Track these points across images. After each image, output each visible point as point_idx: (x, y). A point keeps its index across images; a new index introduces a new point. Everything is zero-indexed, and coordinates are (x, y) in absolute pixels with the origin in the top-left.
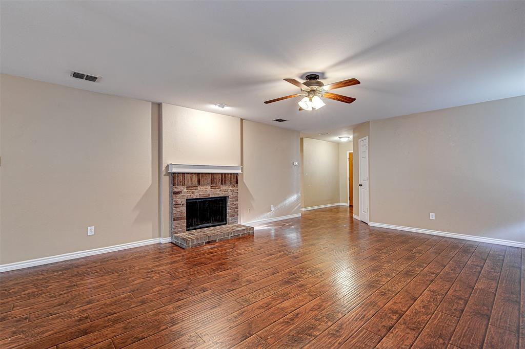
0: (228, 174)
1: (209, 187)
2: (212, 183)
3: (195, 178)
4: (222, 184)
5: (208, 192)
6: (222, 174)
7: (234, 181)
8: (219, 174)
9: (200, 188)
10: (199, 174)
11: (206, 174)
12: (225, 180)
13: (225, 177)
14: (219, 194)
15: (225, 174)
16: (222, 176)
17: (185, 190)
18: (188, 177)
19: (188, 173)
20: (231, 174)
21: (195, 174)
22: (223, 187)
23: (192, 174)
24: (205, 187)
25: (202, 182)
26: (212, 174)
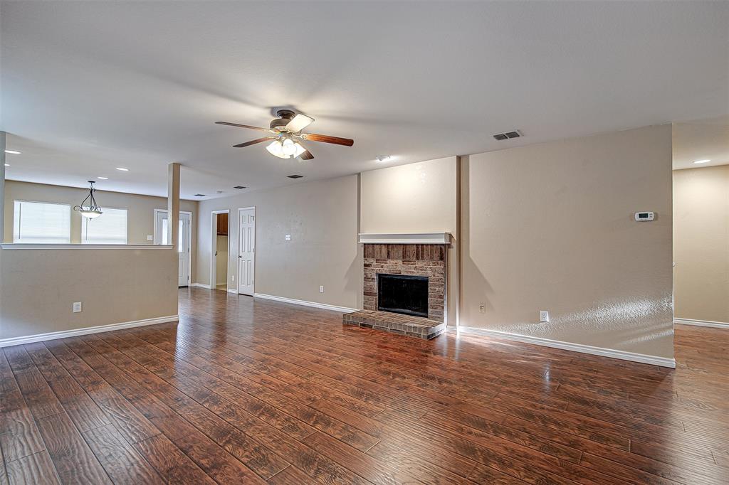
0: (427, 245)
1: (400, 262)
2: (404, 257)
3: (384, 250)
4: (418, 259)
5: (399, 268)
6: (417, 245)
7: (436, 255)
8: (414, 245)
9: (390, 262)
10: (388, 245)
11: (396, 244)
12: (423, 254)
13: (423, 250)
14: (413, 272)
15: (422, 245)
16: (418, 248)
17: (375, 263)
18: (377, 248)
19: (377, 244)
20: (432, 245)
21: (385, 244)
22: (420, 264)
23: (381, 244)
24: (395, 261)
25: (391, 254)
26: (403, 245)
